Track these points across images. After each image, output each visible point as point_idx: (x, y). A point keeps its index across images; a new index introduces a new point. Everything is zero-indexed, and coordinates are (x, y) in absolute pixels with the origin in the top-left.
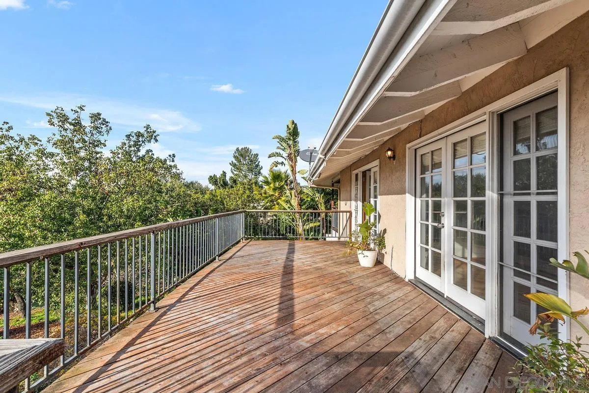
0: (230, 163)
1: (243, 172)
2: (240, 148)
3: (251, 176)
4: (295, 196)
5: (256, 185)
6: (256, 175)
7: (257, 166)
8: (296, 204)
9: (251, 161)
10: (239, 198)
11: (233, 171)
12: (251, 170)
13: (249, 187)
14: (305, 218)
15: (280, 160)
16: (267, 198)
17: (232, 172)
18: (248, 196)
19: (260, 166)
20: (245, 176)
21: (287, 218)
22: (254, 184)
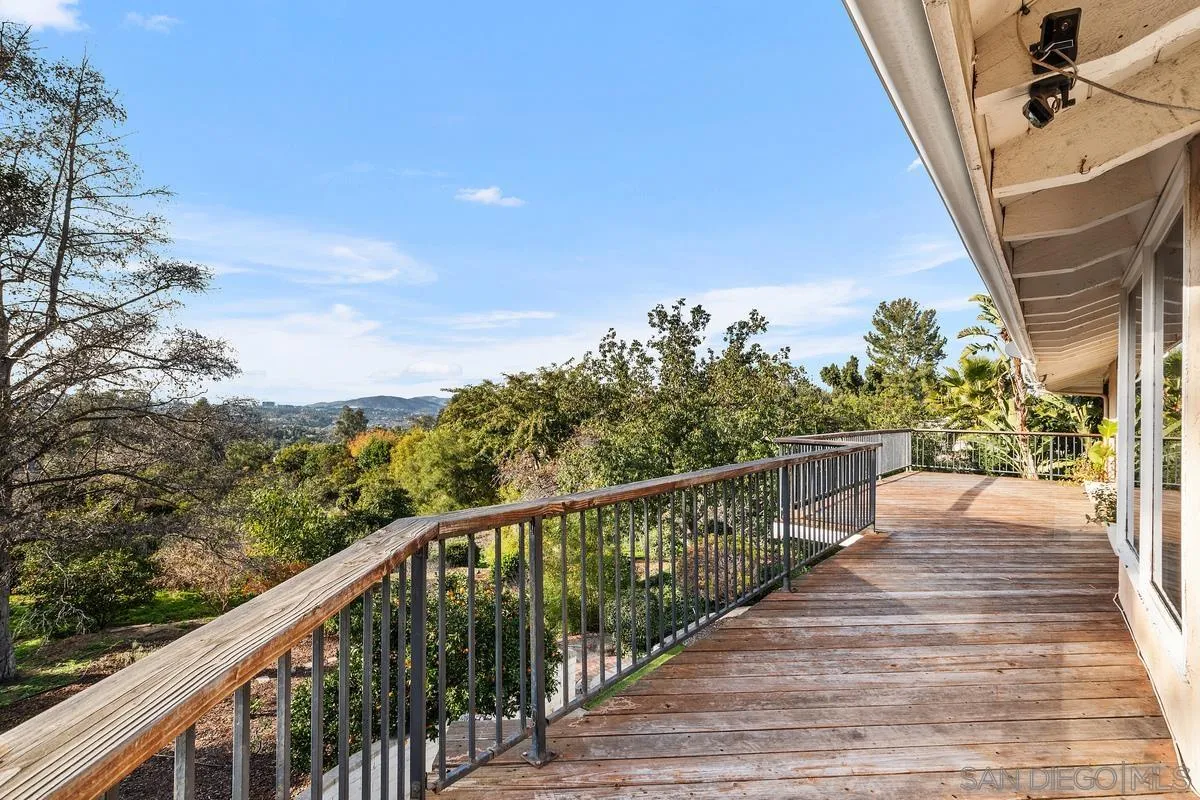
0: (865, 338)
1: (895, 354)
2: (888, 304)
3: (915, 361)
4: (1017, 409)
5: (928, 382)
6: (929, 358)
7: (933, 337)
8: (1019, 422)
9: (915, 329)
10: (897, 411)
11: (873, 353)
12: (916, 349)
13: (911, 386)
14: (1041, 450)
15: (983, 340)
16: (954, 411)
17: (869, 354)
18: (914, 408)
19: (942, 338)
20: (903, 364)
21: (997, 449)
22: (923, 380)
